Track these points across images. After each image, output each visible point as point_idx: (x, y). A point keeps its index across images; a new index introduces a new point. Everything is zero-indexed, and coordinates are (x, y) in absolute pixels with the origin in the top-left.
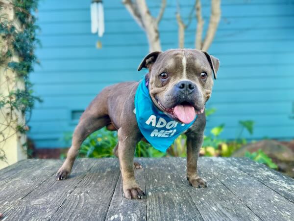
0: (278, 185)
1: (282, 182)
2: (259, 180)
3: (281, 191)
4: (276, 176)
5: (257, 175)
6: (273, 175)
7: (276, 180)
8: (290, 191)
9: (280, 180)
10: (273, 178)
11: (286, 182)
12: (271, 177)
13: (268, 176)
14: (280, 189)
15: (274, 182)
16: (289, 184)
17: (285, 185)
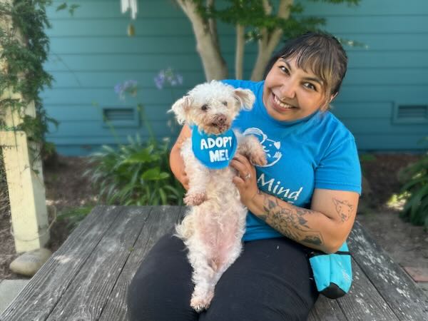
0: (364, 258)
1: (369, 253)
3: (365, 266)
4: (367, 243)
6: (364, 241)
7: (364, 250)
8: (373, 265)
9: (369, 250)
10: (363, 246)
11: (374, 252)
12: (361, 245)
13: (359, 243)
14: (365, 263)
15: (362, 253)
16: (376, 256)
17: (371, 258)
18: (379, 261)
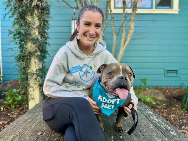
0: (153, 119)
1: (155, 118)
2: (146, 116)
3: (154, 123)
5: (145, 113)
6: (152, 113)
8: (158, 122)
10: (152, 115)
11: (157, 118)
13: (150, 114)
14: (154, 121)
15: (152, 118)
17: (156, 119)
18: (160, 121)
